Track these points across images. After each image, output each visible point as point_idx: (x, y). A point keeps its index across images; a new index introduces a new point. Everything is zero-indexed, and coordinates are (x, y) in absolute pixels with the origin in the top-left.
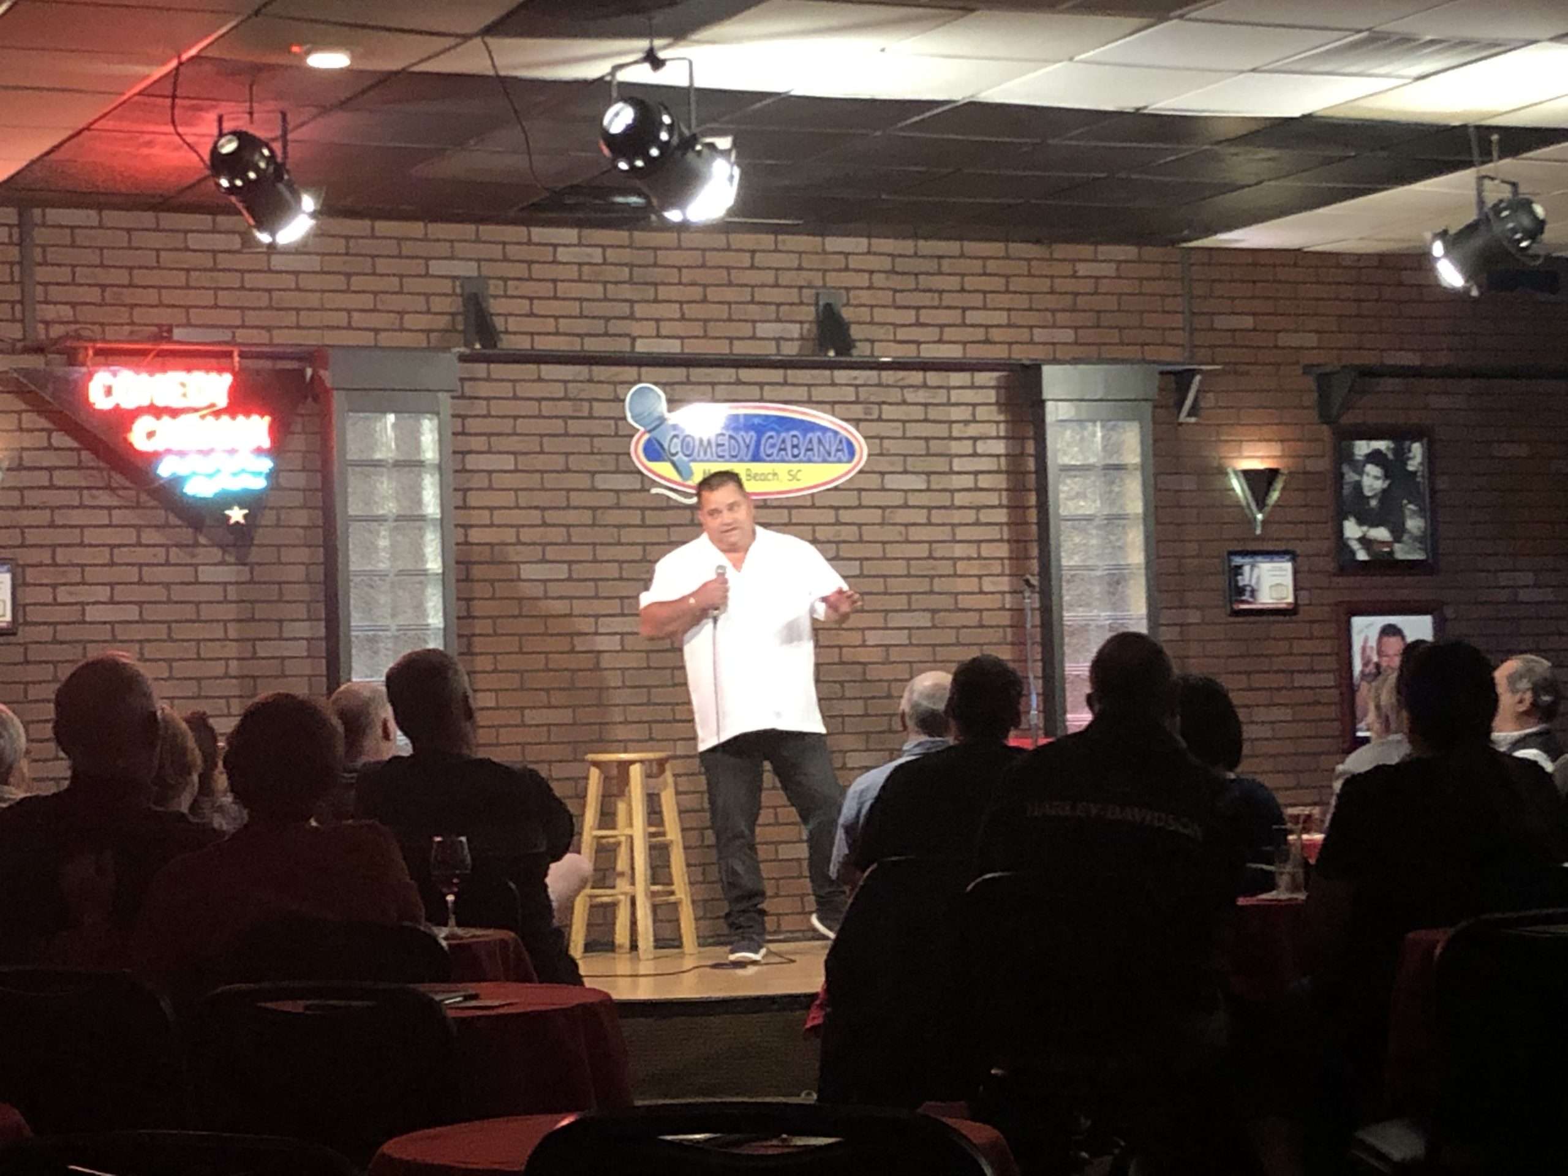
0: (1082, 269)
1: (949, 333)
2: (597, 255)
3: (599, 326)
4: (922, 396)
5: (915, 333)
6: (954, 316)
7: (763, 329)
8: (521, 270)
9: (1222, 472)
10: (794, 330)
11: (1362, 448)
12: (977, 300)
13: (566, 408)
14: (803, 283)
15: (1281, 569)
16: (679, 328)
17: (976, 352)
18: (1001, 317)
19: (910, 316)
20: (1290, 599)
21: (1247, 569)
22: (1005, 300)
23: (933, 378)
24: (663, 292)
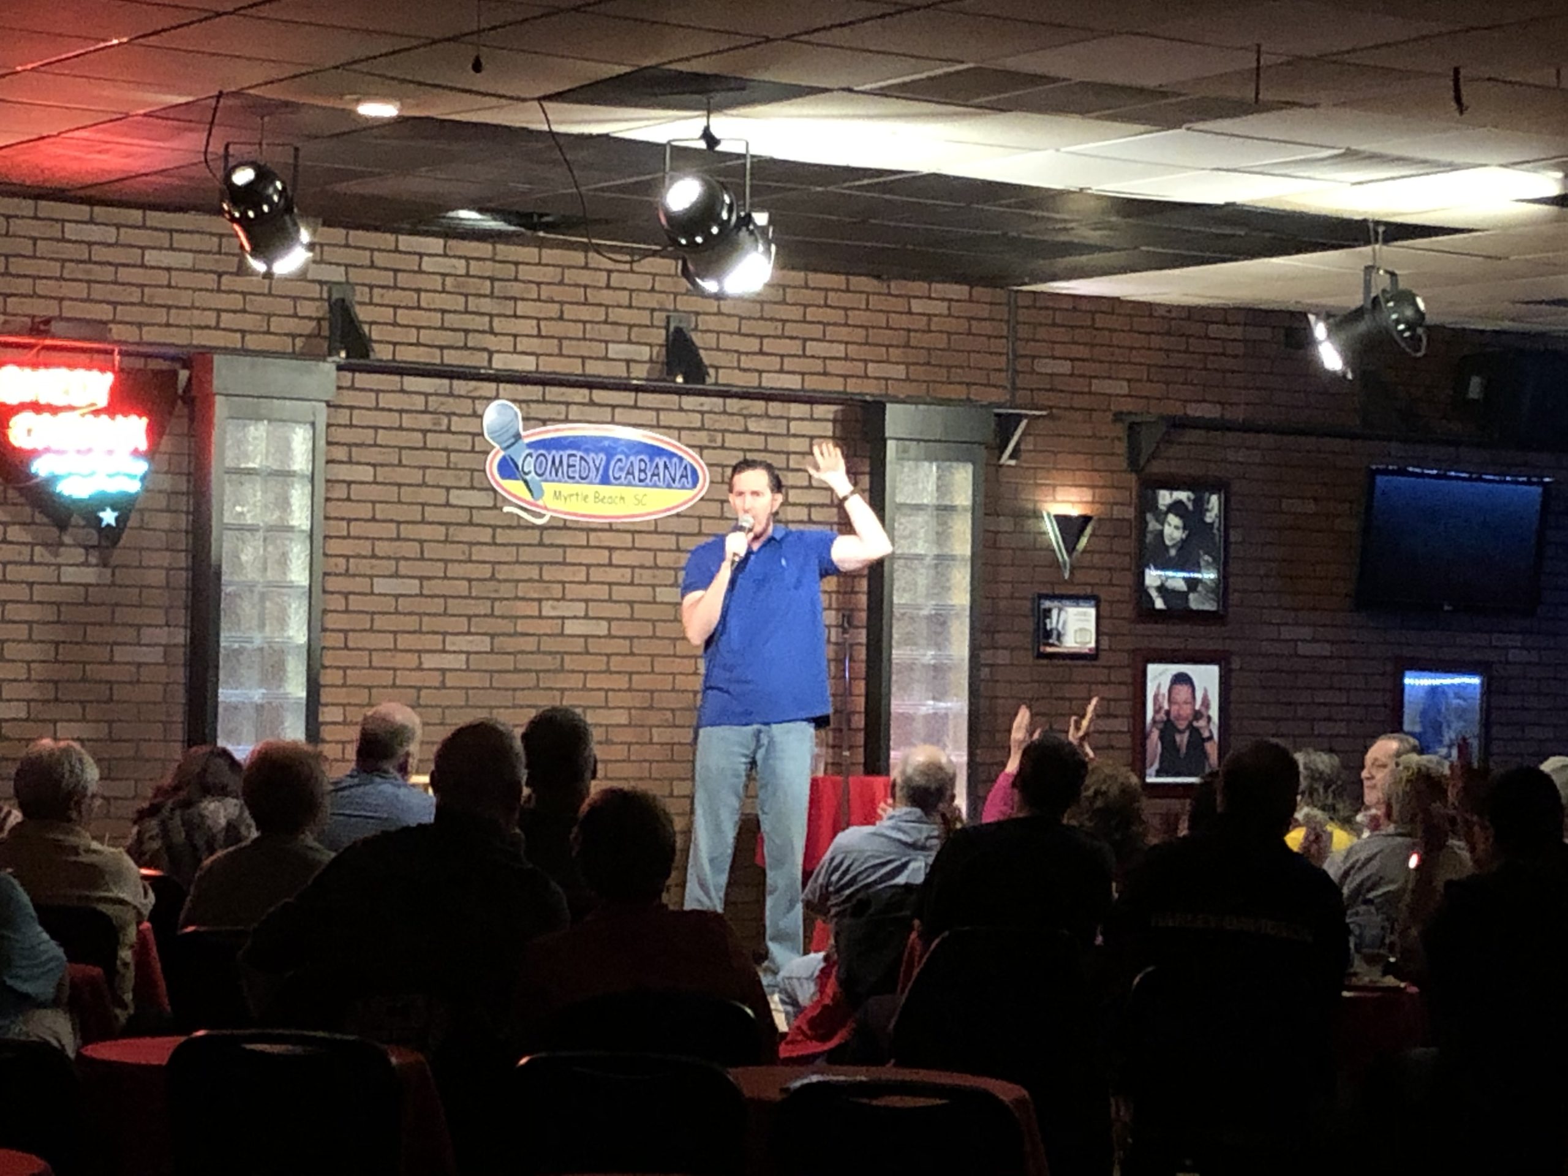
0: (917, 306)
1: (788, 364)
2: (460, 266)
3: (459, 339)
4: (763, 426)
5: (760, 362)
6: (795, 347)
7: (614, 350)
8: (387, 278)
9: (1037, 515)
10: (645, 352)
11: (1165, 498)
12: (816, 331)
13: (426, 421)
14: (655, 305)
15: (1085, 614)
16: (535, 344)
17: (814, 383)
18: (839, 350)
19: (753, 344)
20: (1093, 645)
21: (1055, 613)
22: (843, 333)
23: (775, 408)
24: (522, 308)
